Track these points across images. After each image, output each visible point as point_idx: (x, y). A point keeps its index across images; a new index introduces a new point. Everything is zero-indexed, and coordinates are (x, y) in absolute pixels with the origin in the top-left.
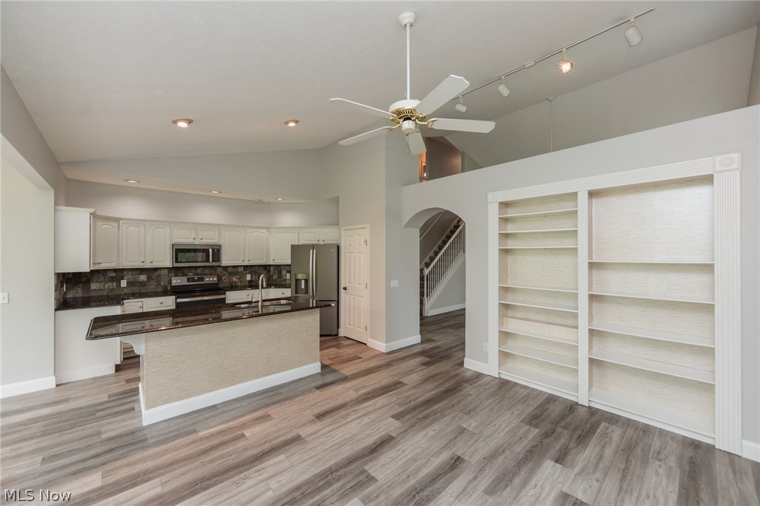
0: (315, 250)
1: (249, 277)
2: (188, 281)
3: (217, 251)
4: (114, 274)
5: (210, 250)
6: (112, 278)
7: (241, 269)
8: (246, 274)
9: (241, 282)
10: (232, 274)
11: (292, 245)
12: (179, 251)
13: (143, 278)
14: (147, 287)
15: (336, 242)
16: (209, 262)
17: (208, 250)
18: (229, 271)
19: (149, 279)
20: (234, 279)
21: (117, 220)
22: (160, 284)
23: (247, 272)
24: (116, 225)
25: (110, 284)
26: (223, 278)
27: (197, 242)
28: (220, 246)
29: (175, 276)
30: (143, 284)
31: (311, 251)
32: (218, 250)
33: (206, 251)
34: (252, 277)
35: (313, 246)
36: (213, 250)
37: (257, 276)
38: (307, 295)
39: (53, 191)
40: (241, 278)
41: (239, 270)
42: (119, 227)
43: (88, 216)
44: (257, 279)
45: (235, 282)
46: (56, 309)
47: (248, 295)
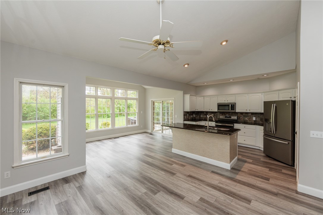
0: (275, 104)
1: (254, 119)
2: (225, 118)
3: (233, 106)
4: (205, 113)
5: (230, 105)
6: (205, 114)
8: (253, 117)
9: (250, 120)
10: (245, 116)
12: (220, 106)
13: (212, 115)
16: (229, 110)
17: (229, 105)
18: (244, 115)
19: (214, 115)
20: (246, 119)
21: (204, 96)
23: (253, 116)
24: (203, 98)
26: (241, 118)
27: (226, 102)
28: (235, 103)
32: (234, 105)
34: (256, 119)
35: (274, 102)
36: (231, 105)
37: (259, 119)
38: (271, 132)
39: (183, 91)
40: (250, 118)
41: (249, 115)
42: (204, 98)
43: (189, 96)
44: (259, 120)
45: (247, 120)
46: (184, 121)
47: (245, 127)
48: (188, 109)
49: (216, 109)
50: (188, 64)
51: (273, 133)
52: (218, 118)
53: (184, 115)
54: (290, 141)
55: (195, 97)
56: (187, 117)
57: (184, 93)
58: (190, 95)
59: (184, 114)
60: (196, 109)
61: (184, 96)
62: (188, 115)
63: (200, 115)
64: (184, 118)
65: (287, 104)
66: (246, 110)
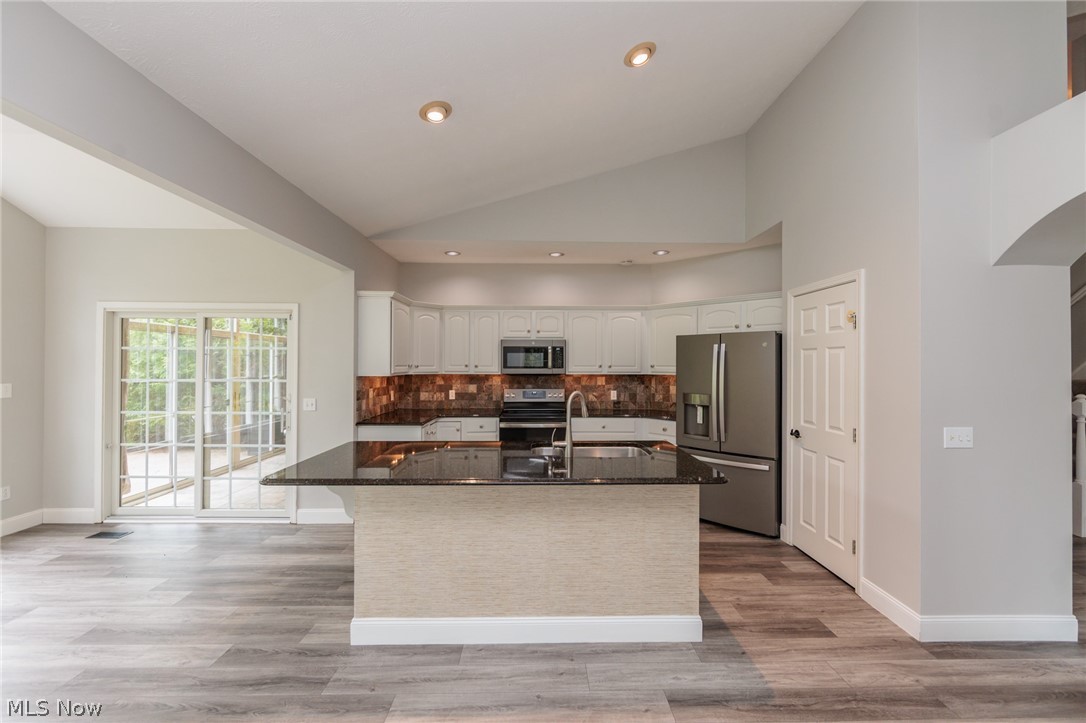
0: (723, 346)
1: (613, 395)
2: (524, 397)
3: (559, 354)
4: (442, 383)
5: (550, 349)
6: (440, 386)
7: (601, 382)
8: (609, 389)
9: (602, 402)
10: (586, 389)
11: (677, 337)
12: (507, 350)
13: (472, 388)
14: (477, 402)
15: (777, 328)
16: (546, 366)
17: (547, 348)
18: (583, 383)
19: (479, 389)
20: (591, 397)
21: (440, 309)
22: (492, 398)
23: (611, 386)
24: (437, 315)
25: (438, 394)
27: (533, 336)
28: (565, 341)
29: (510, 388)
30: (472, 397)
31: (716, 346)
32: (562, 349)
33: (544, 350)
34: (618, 396)
35: (720, 338)
36: (554, 349)
37: (627, 394)
38: (707, 438)
39: (353, 272)
40: (602, 395)
41: (599, 383)
42: (442, 318)
43: (388, 301)
44: (627, 399)
45: (592, 402)
46: (358, 424)
47: (602, 427)
48: (380, 364)
49: (492, 365)
50: (447, 110)
51: (715, 439)
52: (494, 399)
53: (360, 395)
54: (773, 459)
55: (407, 309)
56: (368, 404)
57: (361, 285)
58: (392, 293)
59: (358, 392)
60: (410, 367)
61: (357, 298)
62: (371, 394)
63: (418, 390)
64: (359, 409)
65: (765, 344)
66: (599, 366)
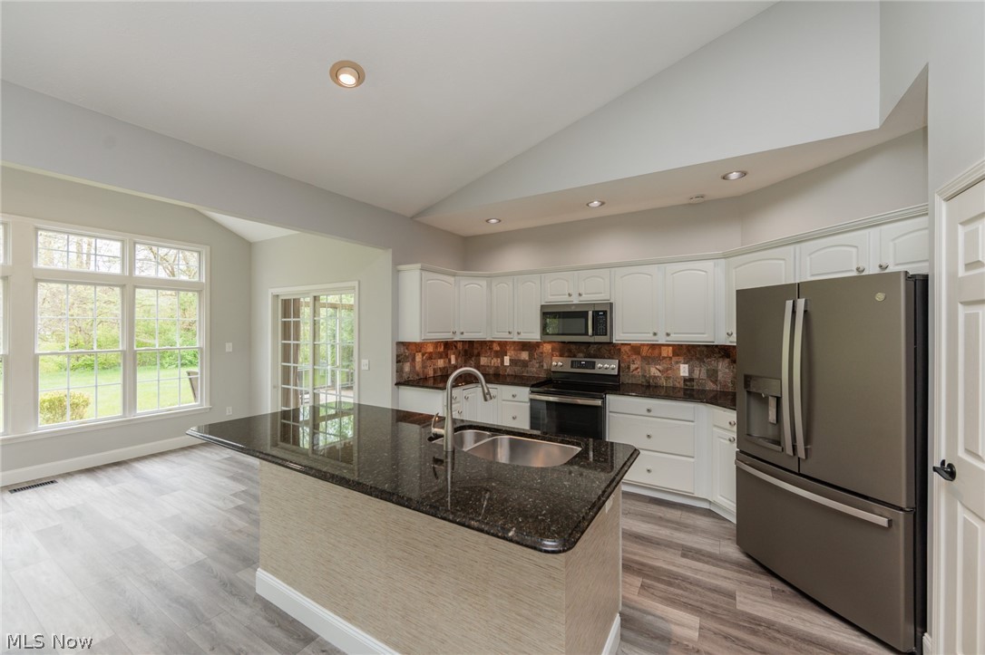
1: (684, 370)
2: (572, 367)
3: (602, 317)
4: (498, 349)
5: (590, 313)
6: (497, 352)
7: (667, 352)
8: (677, 363)
9: (667, 378)
10: (648, 360)
12: (549, 314)
13: (525, 356)
14: (529, 369)
16: (586, 334)
17: (587, 312)
18: (644, 354)
19: (531, 356)
20: (654, 371)
22: (543, 366)
23: (682, 358)
24: (484, 282)
25: (495, 360)
26: (633, 367)
27: (574, 300)
28: (611, 304)
29: (561, 356)
30: (525, 364)
31: (789, 303)
32: (605, 312)
33: (584, 315)
34: (691, 371)
35: (798, 289)
36: (596, 313)
37: (704, 371)
38: (779, 448)
39: (391, 250)
40: (667, 370)
41: (664, 354)
42: (489, 286)
43: (418, 272)
44: (704, 375)
45: (655, 377)
46: (398, 384)
47: (649, 411)
49: (533, 333)
51: (789, 451)
52: (545, 367)
53: (400, 360)
54: (901, 509)
55: (451, 279)
56: (413, 366)
57: (400, 260)
59: (398, 356)
60: (454, 333)
61: (396, 273)
62: (419, 358)
63: (479, 355)
64: (399, 371)
65: (880, 297)
66: (655, 334)
